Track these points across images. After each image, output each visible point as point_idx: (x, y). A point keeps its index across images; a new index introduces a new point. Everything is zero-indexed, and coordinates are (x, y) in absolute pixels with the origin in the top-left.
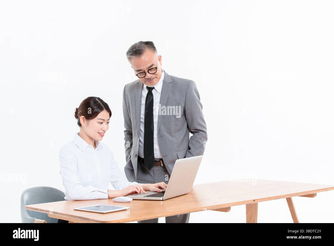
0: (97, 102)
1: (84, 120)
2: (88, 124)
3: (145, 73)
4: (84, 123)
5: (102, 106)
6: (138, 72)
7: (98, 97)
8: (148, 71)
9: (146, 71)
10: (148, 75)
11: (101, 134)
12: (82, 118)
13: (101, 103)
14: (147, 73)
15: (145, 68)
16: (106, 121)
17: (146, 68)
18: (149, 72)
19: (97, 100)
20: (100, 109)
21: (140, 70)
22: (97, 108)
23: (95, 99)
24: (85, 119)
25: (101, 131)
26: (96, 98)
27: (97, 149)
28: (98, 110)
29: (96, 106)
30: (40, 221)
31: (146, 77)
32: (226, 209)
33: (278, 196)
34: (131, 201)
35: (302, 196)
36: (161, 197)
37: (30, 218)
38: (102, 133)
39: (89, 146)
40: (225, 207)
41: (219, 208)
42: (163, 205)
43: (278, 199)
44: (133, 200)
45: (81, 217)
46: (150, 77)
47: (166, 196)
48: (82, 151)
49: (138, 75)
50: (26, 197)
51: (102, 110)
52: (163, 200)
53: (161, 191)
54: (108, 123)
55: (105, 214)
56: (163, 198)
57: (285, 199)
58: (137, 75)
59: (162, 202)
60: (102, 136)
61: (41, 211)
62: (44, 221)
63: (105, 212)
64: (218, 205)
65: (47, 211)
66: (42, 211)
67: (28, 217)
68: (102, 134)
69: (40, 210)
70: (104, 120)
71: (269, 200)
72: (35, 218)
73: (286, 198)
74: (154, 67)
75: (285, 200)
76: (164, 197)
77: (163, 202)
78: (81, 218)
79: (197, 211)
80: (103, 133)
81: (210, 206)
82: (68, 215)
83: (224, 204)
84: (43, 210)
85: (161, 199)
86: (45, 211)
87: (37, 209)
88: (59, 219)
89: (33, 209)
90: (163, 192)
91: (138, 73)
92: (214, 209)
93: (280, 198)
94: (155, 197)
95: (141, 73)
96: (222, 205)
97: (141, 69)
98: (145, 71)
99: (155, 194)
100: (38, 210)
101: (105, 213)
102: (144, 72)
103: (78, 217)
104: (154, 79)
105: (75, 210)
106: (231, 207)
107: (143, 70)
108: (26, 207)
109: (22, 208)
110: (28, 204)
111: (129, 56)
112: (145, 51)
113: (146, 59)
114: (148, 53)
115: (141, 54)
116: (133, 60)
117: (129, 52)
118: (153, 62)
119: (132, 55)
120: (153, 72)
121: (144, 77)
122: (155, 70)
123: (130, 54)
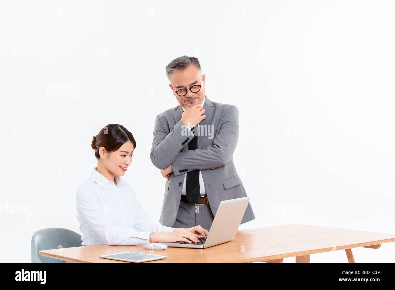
0: (119, 131)
1: (105, 152)
2: (108, 157)
3: (187, 91)
4: (104, 155)
5: (125, 136)
6: (178, 89)
7: (120, 124)
8: (190, 88)
9: (188, 88)
10: (190, 94)
11: (124, 168)
12: (102, 150)
13: (124, 133)
14: (189, 91)
15: (187, 84)
16: (129, 154)
18: (192, 90)
19: (120, 128)
20: (124, 140)
21: (181, 87)
22: (120, 138)
23: (117, 128)
24: (105, 150)
25: (123, 165)
26: (118, 126)
27: (118, 185)
28: (122, 141)
29: (119, 135)
31: (186, 96)
32: (278, 261)
33: (339, 247)
34: (165, 249)
35: (365, 247)
39: (109, 182)
40: (278, 258)
41: (271, 259)
42: (204, 254)
44: (168, 247)
47: (206, 245)
48: (102, 189)
50: (37, 240)
51: (126, 140)
52: (203, 248)
54: (131, 155)
56: (203, 246)
58: (177, 92)
59: (202, 251)
60: (125, 171)
61: (59, 257)
63: (138, 261)
64: (270, 256)
65: (67, 258)
66: (61, 258)
69: (58, 257)
70: (127, 153)
74: (197, 84)
77: (203, 251)
80: (126, 167)
81: (262, 257)
83: (276, 255)
84: (62, 257)
85: (201, 246)
86: (64, 259)
87: (55, 256)
89: (50, 255)
91: (178, 90)
92: (265, 261)
95: (181, 90)
96: (274, 256)
97: (182, 85)
98: (186, 87)
100: (57, 257)
102: (186, 89)
104: (195, 99)
105: (101, 258)
107: (185, 86)
108: (41, 252)
109: (32, 253)
110: (39, 249)
111: (170, 69)
112: (189, 66)
113: (189, 75)
114: (191, 68)
115: (185, 68)
116: (174, 75)
117: (170, 65)
118: (197, 79)
119: (174, 68)
120: (195, 90)
121: (185, 95)
122: (198, 88)
123: (172, 66)
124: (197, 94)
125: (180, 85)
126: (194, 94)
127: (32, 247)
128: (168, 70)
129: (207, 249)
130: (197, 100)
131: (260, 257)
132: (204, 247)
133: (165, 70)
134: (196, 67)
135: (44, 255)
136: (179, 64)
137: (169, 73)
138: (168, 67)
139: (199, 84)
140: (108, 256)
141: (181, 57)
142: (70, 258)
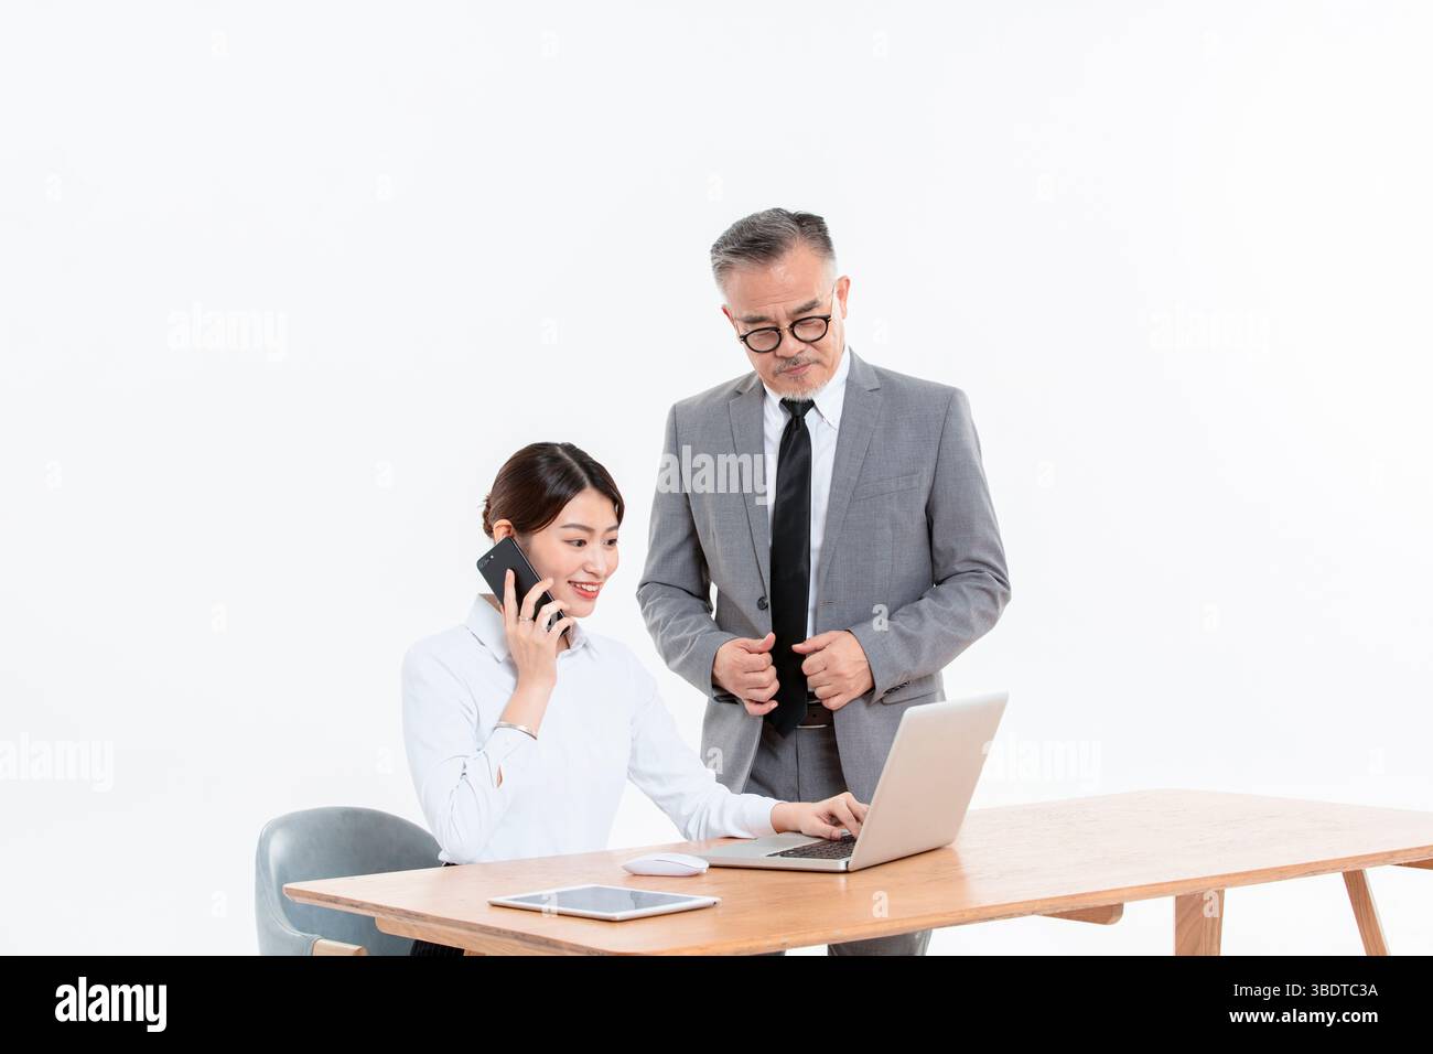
0: (558, 458)
3: (780, 334)
5: (576, 473)
6: (750, 328)
8: (792, 326)
9: (785, 325)
10: (790, 345)
11: (584, 586)
12: (503, 530)
13: (574, 464)
14: (787, 336)
15: (779, 311)
16: (598, 535)
17: (787, 314)
18: (797, 332)
19: (560, 451)
20: (570, 487)
21: (762, 320)
22: (557, 482)
23: (553, 451)
24: (513, 530)
28: (563, 490)
30: (337, 949)
31: (780, 352)
32: (1105, 913)
35: (1408, 865)
36: (838, 857)
37: (298, 934)
38: (587, 584)
40: (1102, 904)
41: (1080, 905)
42: (848, 891)
43: (1314, 873)
44: (711, 867)
45: (524, 935)
46: (794, 353)
47: (858, 856)
49: (748, 339)
50: (278, 847)
51: (578, 487)
52: (846, 872)
53: (838, 832)
54: (611, 542)
55: (617, 925)
56: (847, 863)
57: (1340, 875)
58: (744, 338)
59: (842, 878)
60: (590, 597)
61: (352, 905)
62: (358, 947)
63: (619, 915)
64: (1073, 897)
65: (377, 906)
66: (357, 907)
67: (287, 932)
68: (590, 588)
69: (347, 905)
70: (589, 530)
71: (1278, 880)
72: (316, 936)
73: (1344, 874)
74: (816, 312)
75: (1336, 881)
76: (851, 859)
77: (847, 881)
78: (526, 941)
79: (992, 919)
80: (592, 584)
81: (1047, 899)
82: (469, 926)
83: (1098, 893)
84: (361, 905)
85: (841, 865)
86: (369, 909)
87: (336, 900)
88: (417, 942)
89: (319, 897)
90: (849, 841)
91: (750, 330)
92: (1058, 911)
93: (1323, 871)
94: (814, 856)
95: (761, 331)
96: (1091, 894)
97: (764, 315)
98: (777, 323)
99: (811, 847)
100: (344, 904)
101: (618, 918)
102: (777, 330)
103: (513, 933)
104: (808, 364)
105: (494, 905)
106: (1127, 906)
107: (773, 318)
108: (287, 889)
109: (261, 892)
110: (284, 877)
111: (723, 257)
112: (791, 247)
113: (791, 279)
114: (799, 254)
115: (774, 256)
116: (736, 278)
117: (726, 243)
118: (817, 294)
119: (735, 253)
120: (810, 334)
121: (774, 349)
122: (820, 326)
123: (730, 248)
124: (815, 347)
125: (755, 314)
126: (803, 346)
127: (258, 874)
128: (717, 261)
129: (863, 872)
130: (814, 368)
131: (1041, 900)
132: (850, 868)
133: (708, 256)
134: (814, 252)
135: (298, 900)
136: (755, 241)
137: (722, 269)
138: (717, 248)
139: (824, 314)
140: (516, 900)
141: (763, 214)
142: (386, 908)
